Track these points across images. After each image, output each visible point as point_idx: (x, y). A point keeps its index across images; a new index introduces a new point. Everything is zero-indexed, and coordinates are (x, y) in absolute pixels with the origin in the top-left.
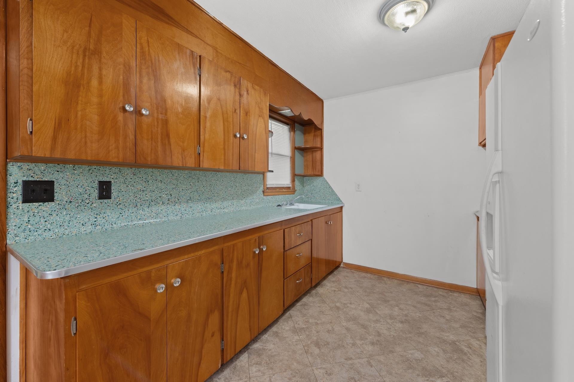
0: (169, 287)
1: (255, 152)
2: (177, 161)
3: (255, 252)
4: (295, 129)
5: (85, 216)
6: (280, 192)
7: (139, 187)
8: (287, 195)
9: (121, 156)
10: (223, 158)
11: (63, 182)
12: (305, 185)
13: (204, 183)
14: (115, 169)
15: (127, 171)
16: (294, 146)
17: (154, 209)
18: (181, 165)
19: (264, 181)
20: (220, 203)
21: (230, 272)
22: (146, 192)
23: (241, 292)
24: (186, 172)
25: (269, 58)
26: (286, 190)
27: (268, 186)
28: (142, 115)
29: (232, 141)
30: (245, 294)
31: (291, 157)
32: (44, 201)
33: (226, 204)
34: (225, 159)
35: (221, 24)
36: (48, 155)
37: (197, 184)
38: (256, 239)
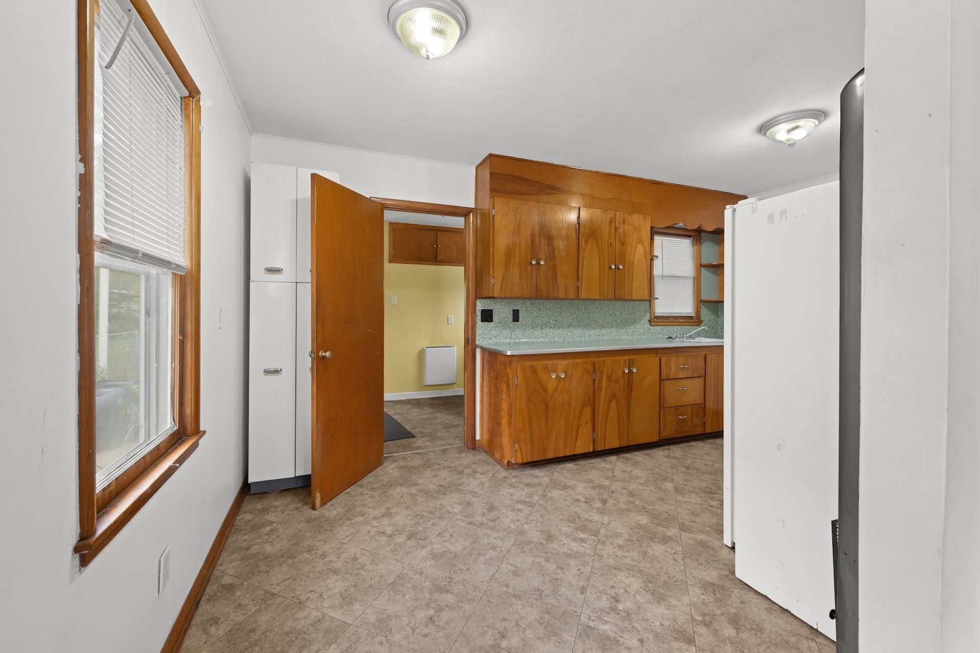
0: (558, 377)
1: (633, 280)
2: (562, 295)
3: (624, 372)
4: (702, 241)
5: (506, 332)
6: (675, 322)
7: (535, 314)
8: (686, 327)
9: (529, 293)
10: (598, 288)
11: (497, 310)
12: (719, 315)
13: (583, 311)
14: (521, 301)
15: (528, 302)
16: (699, 263)
17: (544, 331)
18: (564, 297)
19: (650, 309)
20: (598, 330)
21: (600, 381)
22: (539, 318)
23: (611, 402)
24: (568, 301)
25: (650, 179)
26: (685, 321)
27: (656, 315)
28: (541, 264)
29: (607, 272)
30: (614, 404)
31: (694, 278)
32: (489, 322)
33: (604, 331)
34: (600, 290)
35: (597, 172)
36: (499, 296)
37: (577, 312)
38: (625, 361)
